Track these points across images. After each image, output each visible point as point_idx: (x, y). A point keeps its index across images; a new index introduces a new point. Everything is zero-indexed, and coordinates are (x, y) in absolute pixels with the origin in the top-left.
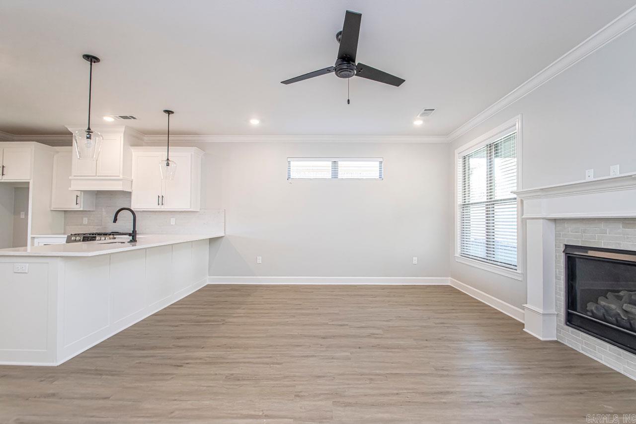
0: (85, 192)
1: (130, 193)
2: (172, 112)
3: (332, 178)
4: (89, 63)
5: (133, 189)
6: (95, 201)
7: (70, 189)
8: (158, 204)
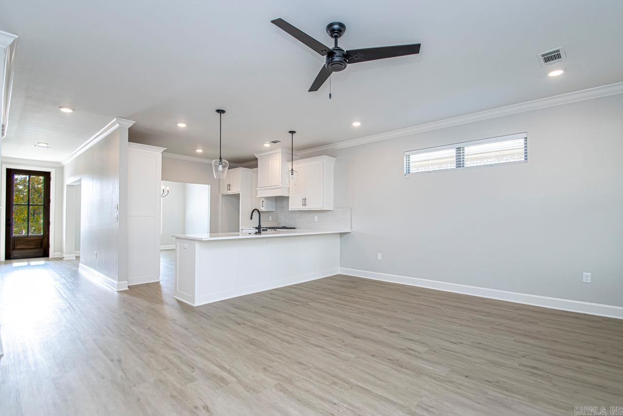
0: (267, 198)
1: (288, 197)
2: (295, 132)
3: (457, 167)
4: (219, 114)
5: (290, 193)
6: (274, 205)
7: (257, 197)
8: (303, 205)
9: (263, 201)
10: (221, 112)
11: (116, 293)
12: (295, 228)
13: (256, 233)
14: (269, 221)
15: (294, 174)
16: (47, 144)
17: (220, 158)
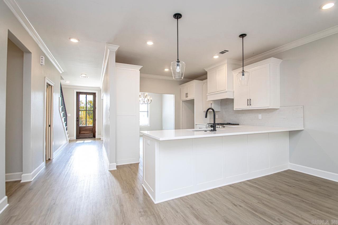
0: (215, 101)
1: (232, 100)
5: (234, 97)
6: (220, 107)
7: (207, 100)
8: (248, 105)
9: (211, 104)
11: (108, 172)
12: (238, 124)
13: (212, 130)
15: (245, 74)
16: (86, 75)
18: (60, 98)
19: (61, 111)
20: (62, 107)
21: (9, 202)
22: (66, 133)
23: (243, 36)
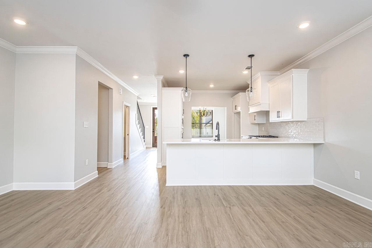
1: (269, 112)
5: (270, 108)
6: (265, 119)
7: (249, 112)
8: (277, 117)
9: (255, 116)
10: (186, 56)
12: (277, 137)
14: (262, 131)
17: (186, 88)
18: (137, 114)
19: (137, 124)
20: (138, 121)
21: (98, 174)
22: (144, 144)
23: (251, 56)
